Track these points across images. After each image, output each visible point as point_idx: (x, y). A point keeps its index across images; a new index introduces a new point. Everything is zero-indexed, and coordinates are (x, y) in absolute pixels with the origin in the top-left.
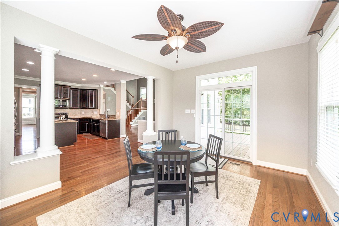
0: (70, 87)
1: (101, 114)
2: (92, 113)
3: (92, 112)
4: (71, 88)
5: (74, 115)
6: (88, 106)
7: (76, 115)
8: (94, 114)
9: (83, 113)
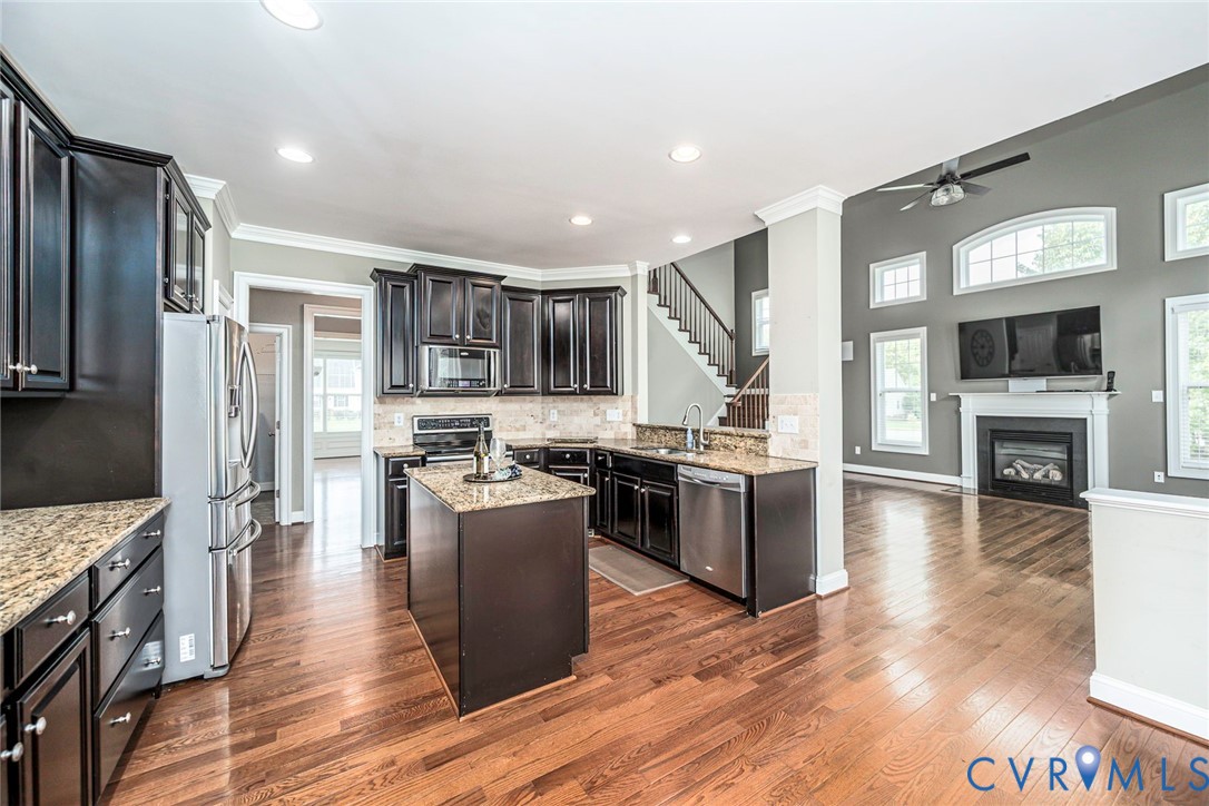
0: (503, 283)
1: (639, 422)
2: (598, 420)
3: (595, 415)
4: (504, 288)
5: (518, 430)
6: (583, 381)
7: (524, 428)
8: (605, 421)
9: (554, 417)
